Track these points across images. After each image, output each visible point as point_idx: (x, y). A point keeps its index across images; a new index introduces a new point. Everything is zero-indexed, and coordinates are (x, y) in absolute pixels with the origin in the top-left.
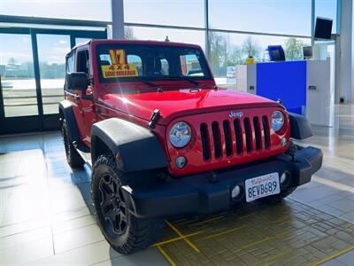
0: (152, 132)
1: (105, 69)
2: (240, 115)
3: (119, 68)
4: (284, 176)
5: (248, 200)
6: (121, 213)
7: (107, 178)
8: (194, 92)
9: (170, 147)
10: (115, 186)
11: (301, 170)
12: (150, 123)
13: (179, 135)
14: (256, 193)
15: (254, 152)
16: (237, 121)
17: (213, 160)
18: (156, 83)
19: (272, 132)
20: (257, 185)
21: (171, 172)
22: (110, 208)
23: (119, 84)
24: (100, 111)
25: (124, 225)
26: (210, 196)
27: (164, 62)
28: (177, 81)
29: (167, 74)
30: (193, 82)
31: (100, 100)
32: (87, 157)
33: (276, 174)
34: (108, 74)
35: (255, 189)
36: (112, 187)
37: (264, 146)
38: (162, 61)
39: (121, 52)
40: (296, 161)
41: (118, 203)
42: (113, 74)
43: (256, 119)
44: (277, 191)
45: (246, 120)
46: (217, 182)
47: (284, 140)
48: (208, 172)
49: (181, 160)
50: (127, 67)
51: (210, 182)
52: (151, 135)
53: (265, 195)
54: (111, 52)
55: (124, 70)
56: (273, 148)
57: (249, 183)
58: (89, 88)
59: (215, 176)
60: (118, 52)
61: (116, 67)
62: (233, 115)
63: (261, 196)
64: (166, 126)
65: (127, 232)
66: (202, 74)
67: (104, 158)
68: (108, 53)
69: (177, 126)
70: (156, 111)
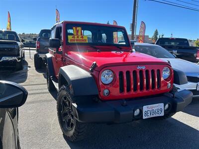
0: (91, 74)
1: (70, 37)
2: (143, 68)
3: (78, 37)
4: (167, 106)
5: (144, 117)
6: (71, 118)
7: (65, 98)
8: (119, 53)
9: (101, 84)
10: (69, 102)
11: (178, 103)
12: (90, 69)
13: (106, 77)
14: (149, 114)
15: (151, 90)
16: (141, 71)
17: (126, 93)
18: (97, 47)
19: (162, 79)
20: (150, 109)
21: (100, 98)
22: (66, 114)
23: (77, 46)
24: (65, 61)
25: (72, 125)
26: (121, 113)
27: (104, 35)
28: (110, 46)
29: (105, 42)
30: (119, 47)
31: (66, 54)
32: (56, 85)
33: (162, 104)
34: (71, 40)
35: (149, 112)
36: (67, 103)
37: (156, 87)
38: (103, 35)
39: (79, 29)
40: (176, 98)
41: (70, 112)
42: (74, 40)
43: (153, 71)
44: (162, 114)
45: (147, 71)
46: (126, 105)
47: (170, 84)
48: (121, 100)
49: (106, 91)
50: (82, 37)
51: (122, 105)
52: (91, 76)
53: (154, 116)
54: (74, 28)
55: (80, 38)
56: (163, 89)
57: (145, 108)
58: (61, 48)
59: (125, 102)
60: (78, 28)
61: (76, 37)
62: (139, 68)
63: (152, 116)
64: (99, 72)
65: (74, 129)
66: (124, 43)
67: (65, 87)
68: (72, 29)
69: (106, 72)
70: (95, 63)
